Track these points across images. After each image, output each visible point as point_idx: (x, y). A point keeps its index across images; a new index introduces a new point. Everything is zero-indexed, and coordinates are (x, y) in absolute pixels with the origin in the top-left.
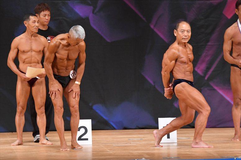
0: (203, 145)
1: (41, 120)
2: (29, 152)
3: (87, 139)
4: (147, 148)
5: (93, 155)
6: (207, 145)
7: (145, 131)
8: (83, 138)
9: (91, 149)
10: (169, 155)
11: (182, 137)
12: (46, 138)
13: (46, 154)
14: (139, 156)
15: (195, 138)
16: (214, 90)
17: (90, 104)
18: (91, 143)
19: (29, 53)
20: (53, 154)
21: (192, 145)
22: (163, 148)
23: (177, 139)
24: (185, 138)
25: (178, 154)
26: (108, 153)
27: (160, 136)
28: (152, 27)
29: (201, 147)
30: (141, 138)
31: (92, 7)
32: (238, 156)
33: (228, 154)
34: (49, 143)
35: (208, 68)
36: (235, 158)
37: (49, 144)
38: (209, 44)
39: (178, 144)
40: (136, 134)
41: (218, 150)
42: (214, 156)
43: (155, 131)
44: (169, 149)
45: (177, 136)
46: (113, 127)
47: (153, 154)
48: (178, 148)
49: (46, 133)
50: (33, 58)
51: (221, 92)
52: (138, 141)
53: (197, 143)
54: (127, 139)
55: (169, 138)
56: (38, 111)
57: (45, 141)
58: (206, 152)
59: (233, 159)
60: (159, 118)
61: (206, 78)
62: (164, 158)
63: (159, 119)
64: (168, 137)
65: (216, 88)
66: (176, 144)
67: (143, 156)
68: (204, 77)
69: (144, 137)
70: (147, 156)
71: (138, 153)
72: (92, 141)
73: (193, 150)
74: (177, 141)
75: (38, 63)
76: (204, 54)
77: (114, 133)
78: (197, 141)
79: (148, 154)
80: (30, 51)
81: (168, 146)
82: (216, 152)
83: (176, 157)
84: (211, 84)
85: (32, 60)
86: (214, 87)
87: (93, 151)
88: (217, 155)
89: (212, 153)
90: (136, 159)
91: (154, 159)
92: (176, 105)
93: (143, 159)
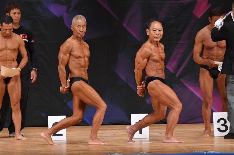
0: (174, 140)
1: (16, 117)
2: (5, 148)
3: (61, 135)
4: (120, 143)
5: (68, 150)
6: (178, 140)
7: (118, 127)
8: (57, 133)
9: (66, 145)
10: (141, 150)
11: (154, 132)
12: (22, 134)
13: (21, 149)
14: (112, 151)
15: (167, 134)
16: (185, 86)
17: (65, 101)
18: (66, 139)
19: (4, 51)
20: (28, 150)
21: (164, 140)
22: (136, 143)
23: (149, 134)
24: (157, 133)
25: (150, 149)
26: (82, 148)
27: (133, 132)
28: (125, 25)
29: (173, 142)
30: (114, 134)
31: (66, 7)
32: (208, 150)
33: (198, 149)
34: (24, 138)
35: (179, 66)
36: (205, 153)
37: (24, 140)
38: (180, 42)
39: (150, 139)
40: (109, 130)
41: (188, 145)
42: (185, 151)
43: (128, 127)
44: (141, 144)
45: (149, 132)
46: (88, 123)
47: (126, 149)
48: (150, 143)
49: (21, 129)
50: (8, 56)
51: (191, 89)
52: (111, 136)
53: (168, 138)
54: (101, 134)
56: (13, 107)
57: (20, 137)
58: (177, 147)
59: (202, 153)
60: (132, 115)
61: (177, 76)
62: (136, 153)
64: (141, 133)
65: (186, 85)
66: (148, 139)
67: (116, 151)
68: (175, 74)
69: (117, 133)
70: (120, 151)
71: (111, 148)
72: (67, 137)
73: (165, 145)
74: (149, 137)
75: (13, 61)
76: (175, 53)
77: (88, 129)
78: (169, 136)
79: (121, 149)
80: (5, 50)
81: (140, 141)
82: (186, 147)
83: (149, 152)
84: (182, 80)
85: (7, 57)
86: (185, 84)
87: (67, 147)
88: (187, 150)
89: (183, 148)
90: (109, 154)
91: (127, 154)
92: (148, 101)
93: (117, 154)
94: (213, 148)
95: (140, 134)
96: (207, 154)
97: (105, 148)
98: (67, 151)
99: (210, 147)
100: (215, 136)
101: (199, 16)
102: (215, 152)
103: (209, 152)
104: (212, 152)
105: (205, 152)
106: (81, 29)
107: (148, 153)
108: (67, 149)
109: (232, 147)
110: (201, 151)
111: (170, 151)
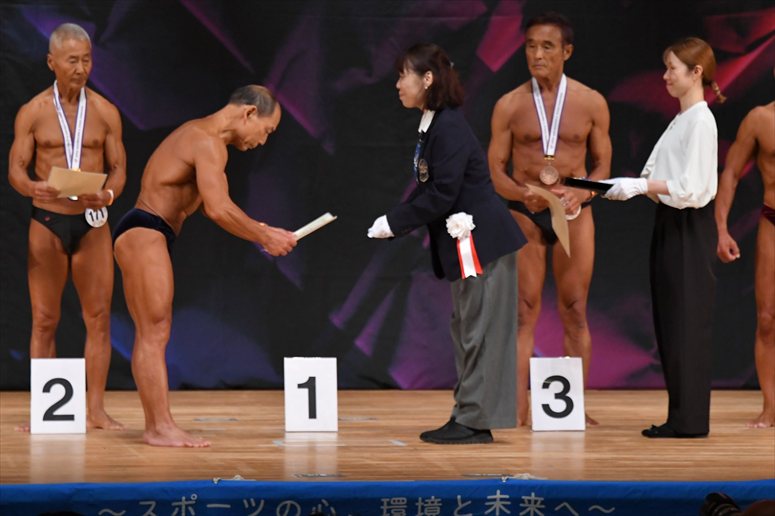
3: (70, 418)
4: (247, 445)
5: (88, 464)
7: (245, 395)
8: (58, 412)
9: (84, 447)
11: (351, 413)
14: (225, 468)
18: (84, 430)
23: (339, 419)
24: (360, 418)
25: (340, 466)
26: (134, 458)
30: (231, 417)
31: (92, 26)
32: (511, 471)
33: (484, 466)
36: (504, 479)
39: (339, 435)
40: (219, 404)
41: (456, 454)
42: (445, 471)
45: (339, 413)
48: (340, 449)
52: (221, 424)
54: (191, 418)
55: (315, 417)
58: (421, 459)
59: (496, 481)
62: (297, 476)
63: (287, 361)
66: (334, 436)
67: (235, 468)
68: (420, 239)
69: (239, 414)
70: (249, 470)
71: (222, 460)
74: (339, 428)
79: (250, 463)
81: (311, 441)
82: (449, 460)
83: (333, 473)
87: (87, 453)
88: (452, 469)
89: (439, 463)
90: (216, 480)
91: (269, 479)
92: (338, 319)
93: (238, 478)
94: (529, 465)
95: (310, 418)
96: (509, 482)
97: (205, 461)
98: (87, 467)
99: (520, 462)
100: (535, 428)
101: (495, 67)
102: (533, 477)
103: (517, 476)
104: (526, 476)
105: (505, 476)
106: (80, 67)
107: (333, 476)
108: (87, 461)
109: (587, 461)
110: (491, 473)
111: (399, 473)
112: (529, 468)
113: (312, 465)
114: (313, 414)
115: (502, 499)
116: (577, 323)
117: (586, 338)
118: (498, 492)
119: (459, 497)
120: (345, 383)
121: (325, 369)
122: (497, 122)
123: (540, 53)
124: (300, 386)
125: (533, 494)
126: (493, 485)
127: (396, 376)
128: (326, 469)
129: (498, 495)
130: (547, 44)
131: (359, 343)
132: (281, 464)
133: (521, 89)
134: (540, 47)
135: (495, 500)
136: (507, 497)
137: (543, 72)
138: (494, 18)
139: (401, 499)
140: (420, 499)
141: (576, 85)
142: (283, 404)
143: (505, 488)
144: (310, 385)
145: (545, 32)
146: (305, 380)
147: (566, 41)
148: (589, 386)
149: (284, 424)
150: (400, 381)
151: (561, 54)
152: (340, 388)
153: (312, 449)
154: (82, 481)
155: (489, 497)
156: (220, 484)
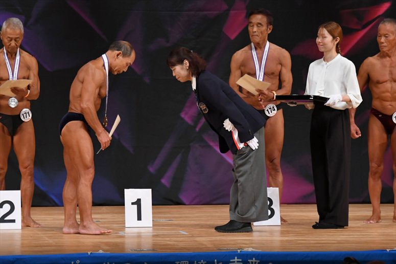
3: (13, 221)
5: (23, 245)
7: (104, 208)
8: (7, 218)
9: (20, 236)
11: (160, 218)
14: (94, 246)
16: (210, 147)
23: (153, 221)
24: (164, 220)
25: (154, 245)
26: (46, 242)
30: (97, 220)
31: (23, 17)
32: (243, 247)
33: (228, 244)
36: (239, 251)
39: (153, 229)
42: (208, 247)
45: (153, 217)
46: (55, 203)
47: (115, 244)
48: (153, 236)
55: (141, 220)
58: (196, 241)
59: (234, 252)
60: (125, 190)
61: (197, 129)
62: (132, 250)
65: (212, 144)
66: (151, 229)
67: (99, 247)
68: (195, 127)
69: (101, 219)
70: (107, 248)
71: (92, 242)
74: (153, 225)
77: (57, 212)
79: (107, 244)
82: (211, 241)
83: (152, 249)
84: (205, 137)
86: (209, 142)
87: (22, 240)
88: (212, 246)
89: (205, 243)
90: (89, 253)
91: (116, 252)
92: (152, 169)
93: (101, 252)
94: (252, 243)
95: (138, 220)
96: (241, 253)
97: (84, 243)
98: (22, 247)
99: (248, 242)
101: (233, 37)
102: (254, 250)
103: (246, 250)
104: (250, 250)
105: (239, 249)
107: (150, 250)
108: (22, 244)
109: (282, 241)
110: (232, 248)
111: (185, 248)
112: (251, 245)
113: (139, 244)
114: (139, 218)
115: (238, 262)
116: (276, 170)
117: (280, 178)
118: (236, 258)
119: (216, 260)
120: (156, 202)
121: (145, 195)
122: (234, 65)
123: (255, 29)
124: (133, 204)
125: (254, 259)
126: (233, 254)
127: (183, 198)
128: (147, 247)
129: (236, 259)
130: (259, 24)
131: (163, 181)
132: (123, 244)
133: (246, 48)
134: (255, 26)
135: (234, 262)
136: (241, 260)
137: (257, 39)
138: (232, 12)
139: (185, 262)
140: (196, 262)
141: (274, 46)
142: (124, 213)
143: (239, 256)
144: (138, 203)
145: (258, 18)
146: (135, 200)
147: (269, 23)
148: (283, 203)
149: (125, 223)
150: (185, 201)
151: (266, 30)
152: (153, 205)
153: (139, 236)
154: (20, 254)
155: (231, 261)
156: (91, 255)
